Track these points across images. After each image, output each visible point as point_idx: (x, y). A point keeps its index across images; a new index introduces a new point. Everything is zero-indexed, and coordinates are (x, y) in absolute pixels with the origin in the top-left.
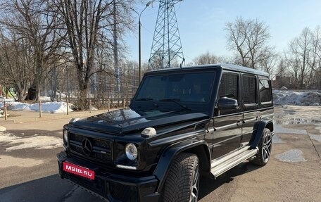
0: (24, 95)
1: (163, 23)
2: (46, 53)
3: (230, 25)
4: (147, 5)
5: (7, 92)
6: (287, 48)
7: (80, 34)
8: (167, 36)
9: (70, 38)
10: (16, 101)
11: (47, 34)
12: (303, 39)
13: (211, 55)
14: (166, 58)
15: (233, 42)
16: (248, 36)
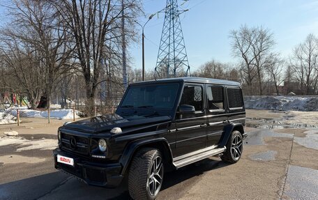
0: (36, 103)
1: (168, 33)
2: (57, 63)
3: (235, 33)
4: (150, 18)
5: (21, 101)
6: (292, 54)
7: (87, 46)
8: (173, 45)
9: (79, 50)
10: (29, 109)
11: (58, 46)
12: (308, 45)
13: (216, 62)
14: (172, 66)
15: (238, 50)
16: (253, 43)
